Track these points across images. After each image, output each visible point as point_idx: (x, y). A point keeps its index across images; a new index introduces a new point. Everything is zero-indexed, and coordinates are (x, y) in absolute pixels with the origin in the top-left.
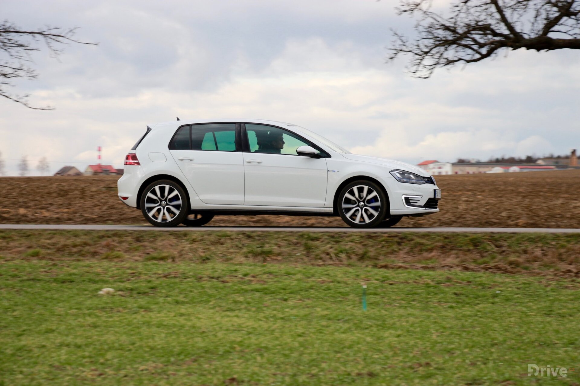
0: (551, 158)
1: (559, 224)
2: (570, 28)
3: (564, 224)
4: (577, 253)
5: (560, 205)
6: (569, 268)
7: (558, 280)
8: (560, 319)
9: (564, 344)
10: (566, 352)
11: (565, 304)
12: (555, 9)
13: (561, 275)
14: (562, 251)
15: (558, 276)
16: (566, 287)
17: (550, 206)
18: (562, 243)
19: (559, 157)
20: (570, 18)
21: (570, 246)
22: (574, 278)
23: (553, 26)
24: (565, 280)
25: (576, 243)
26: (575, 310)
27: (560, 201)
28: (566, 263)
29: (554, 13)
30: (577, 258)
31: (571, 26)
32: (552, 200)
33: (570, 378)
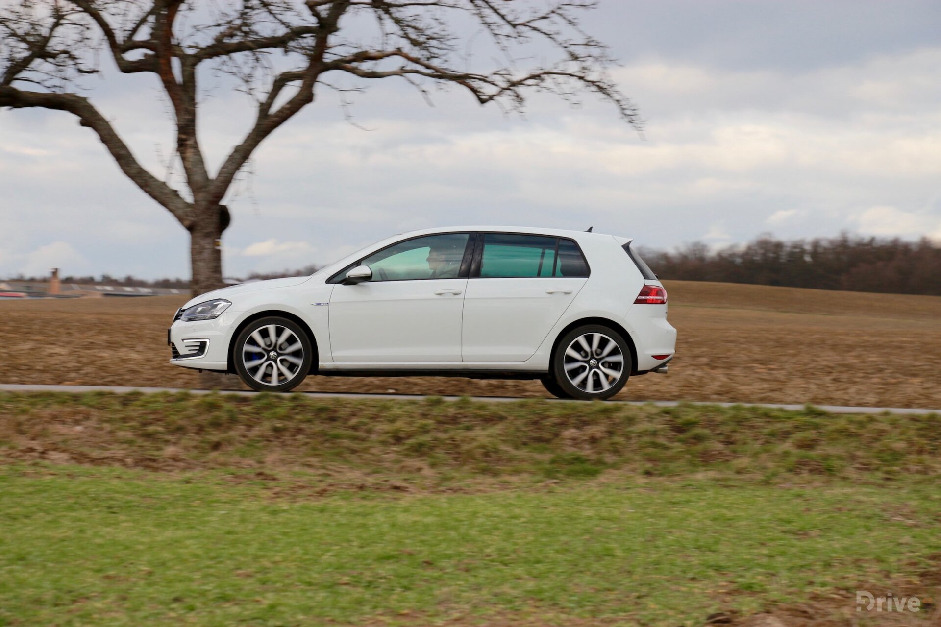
0: (20, 280)
1: (24, 379)
2: (45, 77)
3: (31, 380)
4: (46, 422)
5: (27, 351)
6: (30, 446)
7: (13, 464)
8: (8, 523)
9: (9, 560)
10: (11, 572)
11: (19, 500)
12: (23, 45)
13: (17, 457)
14: (22, 418)
15: (12, 457)
16: (24, 474)
17: (13, 353)
18: (23, 406)
19: (32, 280)
20: (47, 61)
21: (34, 411)
22: (38, 461)
23: (19, 71)
24: (24, 464)
25: (45, 407)
26: (34, 509)
27: (28, 346)
28: (26, 437)
29: (22, 51)
30: (44, 429)
31: (47, 73)
32: (15, 344)
33: (11, 611)
